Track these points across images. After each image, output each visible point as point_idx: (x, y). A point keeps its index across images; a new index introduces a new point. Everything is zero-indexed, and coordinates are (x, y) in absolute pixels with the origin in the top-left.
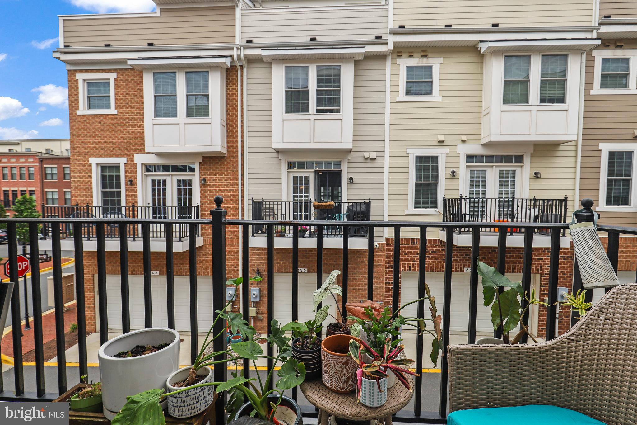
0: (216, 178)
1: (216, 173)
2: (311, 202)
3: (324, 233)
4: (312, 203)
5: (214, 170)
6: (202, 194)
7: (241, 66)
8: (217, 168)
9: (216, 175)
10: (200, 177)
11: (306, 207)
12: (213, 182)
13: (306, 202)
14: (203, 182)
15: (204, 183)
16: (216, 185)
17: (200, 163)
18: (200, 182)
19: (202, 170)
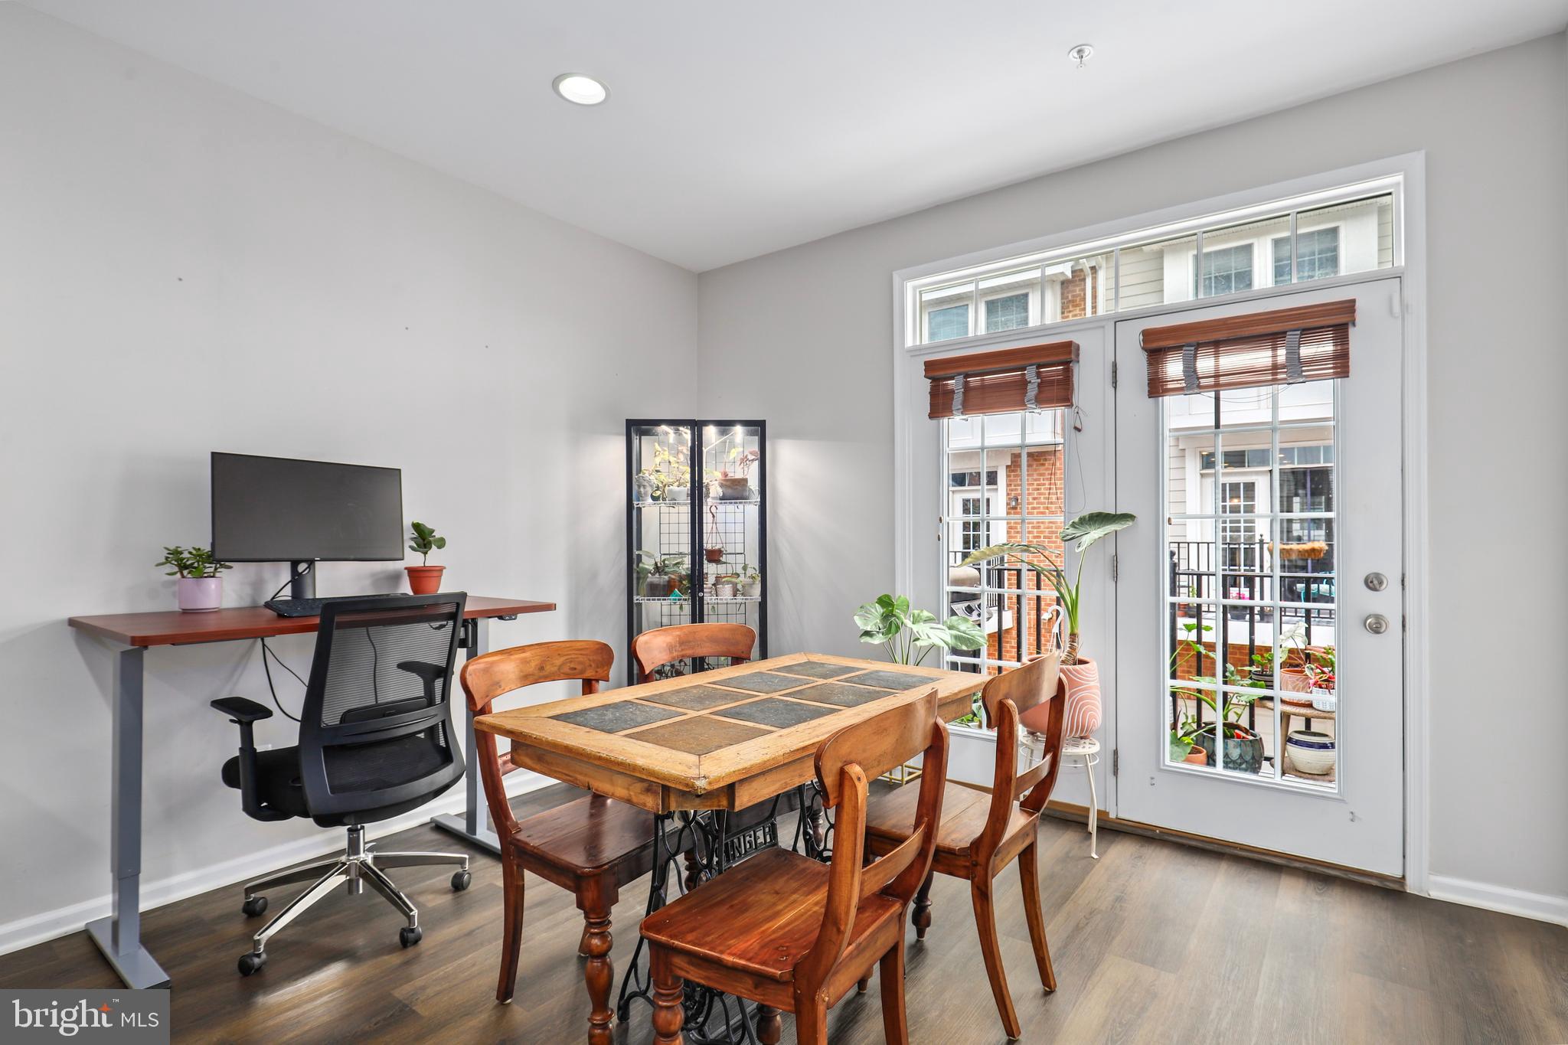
0: (1040, 494)
1: (1038, 485)
2: (1262, 542)
3: (1312, 615)
4: (1265, 546)
5: (1036, 480)
6: (1010, 528)
7: (1093, 268)
8: (1041, 475)
9: (1038, 489)
10: (1008, 494)
11: (1250, 552)
12: (1032, 503)
13: (1250, 541)
14: (1014, 503)
15: (1014, 505)
16: (1039, 508)
17: (1007, 467)
18: (1008, 504)
19: (1011, 481)
